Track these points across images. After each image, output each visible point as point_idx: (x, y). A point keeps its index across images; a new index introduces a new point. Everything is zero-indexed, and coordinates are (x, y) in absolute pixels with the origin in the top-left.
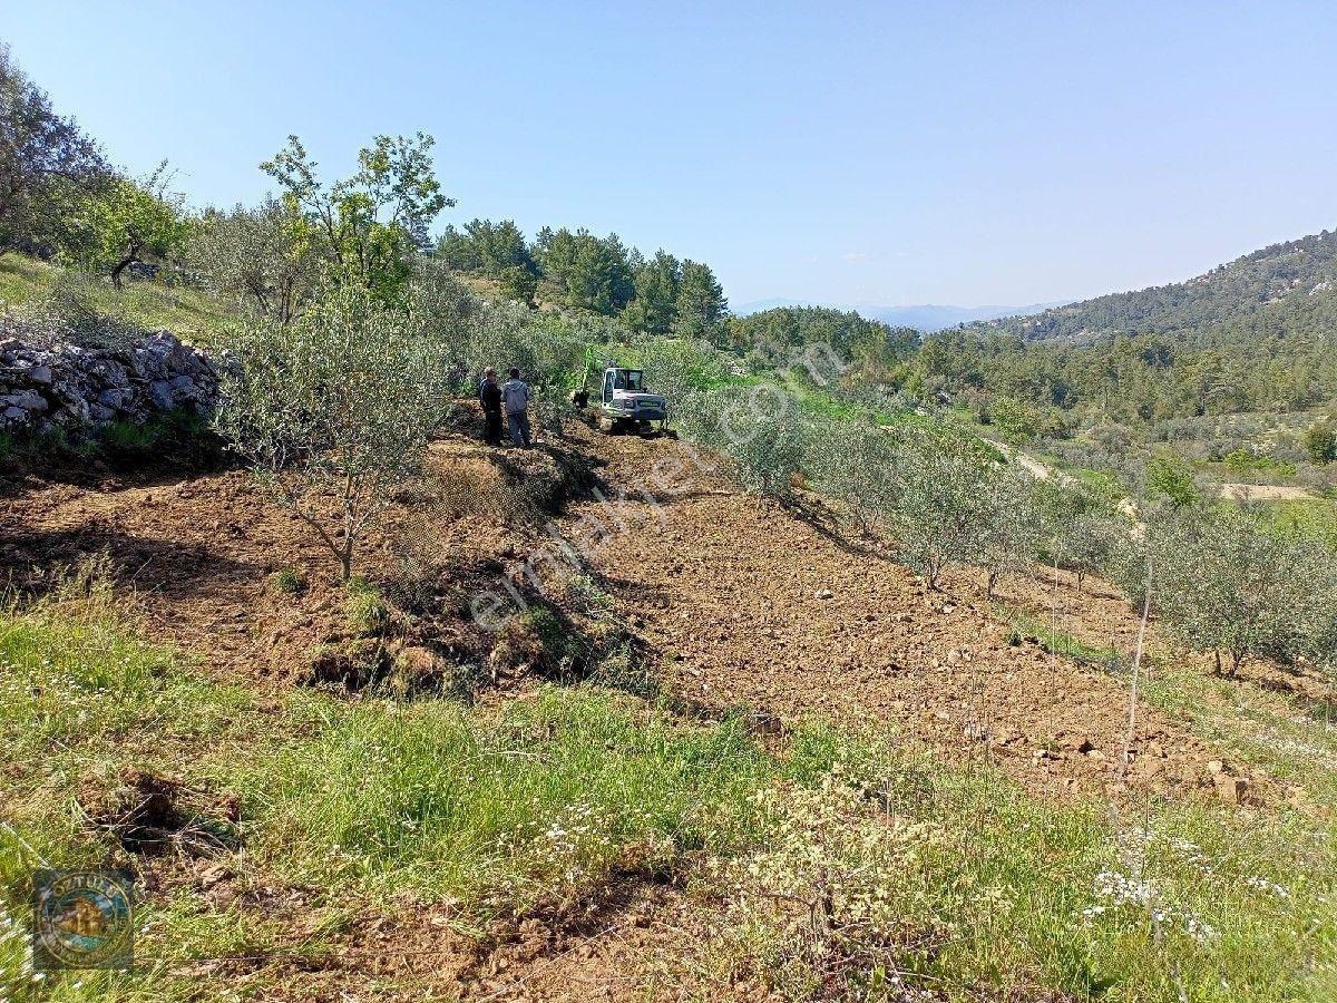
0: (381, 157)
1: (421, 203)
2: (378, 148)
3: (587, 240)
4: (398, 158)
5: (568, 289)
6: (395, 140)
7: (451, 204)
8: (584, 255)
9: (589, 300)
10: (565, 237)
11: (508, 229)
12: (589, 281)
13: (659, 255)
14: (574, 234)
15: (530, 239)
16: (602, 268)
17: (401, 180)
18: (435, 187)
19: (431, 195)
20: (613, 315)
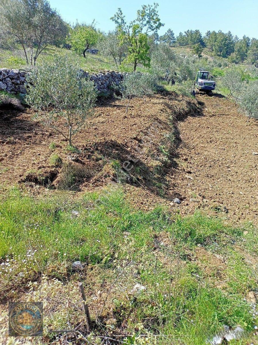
0: (143, 12)
1: (155, 26)
2: (142, 9)
3: (221, 33)
4: (148, 12)
5: (213, 50)
6: (147, 6)
7: (163, 25)
8: (219, 39)
9: (219, 53)
10: (214, 33)
11: (197, 32)
12: (220, 47)
13: (244, 37)
14: (217, 32)
15: (203, 34)
16: (225, 43)
17: (149, 19)
18: (159, 20)
19: (158, 22)
20: (227, 57)
